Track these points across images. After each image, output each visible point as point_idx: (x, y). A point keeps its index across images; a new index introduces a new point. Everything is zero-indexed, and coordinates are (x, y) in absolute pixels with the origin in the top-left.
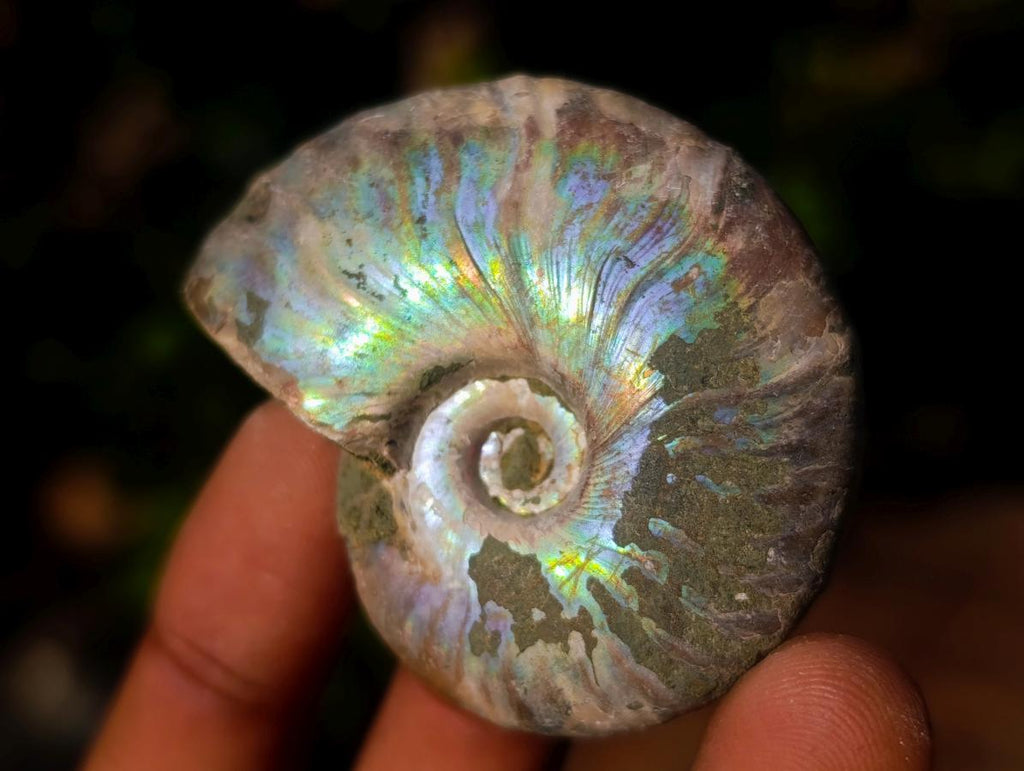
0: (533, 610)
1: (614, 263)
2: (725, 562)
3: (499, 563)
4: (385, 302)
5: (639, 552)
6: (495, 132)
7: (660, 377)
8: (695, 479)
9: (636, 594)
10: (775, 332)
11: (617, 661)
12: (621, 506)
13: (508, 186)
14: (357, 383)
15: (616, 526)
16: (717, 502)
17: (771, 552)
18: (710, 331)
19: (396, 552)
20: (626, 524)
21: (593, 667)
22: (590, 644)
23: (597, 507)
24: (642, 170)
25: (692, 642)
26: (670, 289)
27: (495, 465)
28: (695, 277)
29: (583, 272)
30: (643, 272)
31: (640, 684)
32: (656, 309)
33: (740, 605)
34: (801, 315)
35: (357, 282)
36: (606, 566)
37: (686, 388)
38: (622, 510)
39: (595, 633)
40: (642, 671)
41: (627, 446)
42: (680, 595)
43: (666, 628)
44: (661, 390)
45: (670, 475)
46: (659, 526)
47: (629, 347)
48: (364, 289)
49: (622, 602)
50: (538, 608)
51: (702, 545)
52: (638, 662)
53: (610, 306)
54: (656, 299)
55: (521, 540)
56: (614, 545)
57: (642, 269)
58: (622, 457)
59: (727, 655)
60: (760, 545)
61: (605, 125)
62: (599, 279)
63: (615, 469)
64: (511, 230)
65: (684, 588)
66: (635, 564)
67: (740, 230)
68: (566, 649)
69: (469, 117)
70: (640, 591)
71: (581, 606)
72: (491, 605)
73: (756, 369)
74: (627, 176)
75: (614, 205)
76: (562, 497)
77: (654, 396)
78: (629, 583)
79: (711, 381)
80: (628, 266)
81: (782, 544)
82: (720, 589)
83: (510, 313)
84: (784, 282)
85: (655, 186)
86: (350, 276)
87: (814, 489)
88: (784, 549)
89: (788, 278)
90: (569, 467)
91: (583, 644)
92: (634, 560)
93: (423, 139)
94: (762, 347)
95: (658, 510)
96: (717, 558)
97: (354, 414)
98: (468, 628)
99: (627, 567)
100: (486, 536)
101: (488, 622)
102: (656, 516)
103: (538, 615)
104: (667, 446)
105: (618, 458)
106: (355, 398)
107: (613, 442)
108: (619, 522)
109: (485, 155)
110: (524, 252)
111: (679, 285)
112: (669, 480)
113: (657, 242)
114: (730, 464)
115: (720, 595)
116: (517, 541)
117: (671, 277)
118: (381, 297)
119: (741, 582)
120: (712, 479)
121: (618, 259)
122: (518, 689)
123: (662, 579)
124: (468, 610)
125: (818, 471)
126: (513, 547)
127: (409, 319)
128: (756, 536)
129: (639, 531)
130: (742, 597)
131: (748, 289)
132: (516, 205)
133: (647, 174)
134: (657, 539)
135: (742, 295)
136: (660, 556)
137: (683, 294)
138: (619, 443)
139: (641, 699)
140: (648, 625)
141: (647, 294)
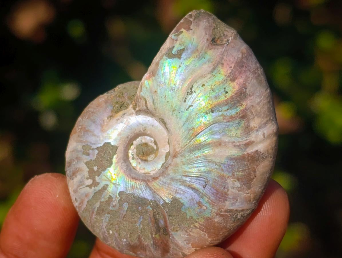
0: (97, 167)
1: (204, 181)
2: (119, 227)
3: (109, 153)
4: (184, 103)
5: (118, 200)
6: (248, 130)
7: (170, 201)
8: (141, 216)
9: (106, 200)
10: (190, 235)
11: (87, 195)
12: (130, 193)
13: (227, 141)
14: (156, 97)
15: (124, 192)
16: (135, 223)
17: (125, 240)
18: (186, 215)
19: (110, 114)
20: (125, 195)
21: (84, 188)
22: (90, 186)
23: (129, 185)
24: (238, 184)
25: (95, 218)
26: (198, 201)
27: (144, 141)
28: (203, 208)
29: (200, 172)
30: (202, 191)
31: (82, 202)
32: (191, 197)
33: (108, 232)
34: (197, 242)
35: (189, 92)
36: (112, 190)
37: (167, 210)
38: (129, 193)
39: (93, 188)
40: (85, 203)
41: (148, 193)
42: (107, 214)
43: (98, 210)
44: (166, 202)
45: (141, 208)
46: (126, 206)
47: (178, 190)
48: (187, 95)
49: (103, 196)
50: (97, 168)
51: (123, 220)
52: (87, 202)
53: (190, 182)
54: (194, 197)
55: (117, 159)
56: (118, 192)
57: (203, 191)
58: (145, 191)
59: (95, 228)
60: (126, 237)
61: (254, 168)
62: (198, 177)
63: (141, 189)
64: (211, 145)
65: (109, 215)
66: (114, 199)
67: (221, 219)
68: (88, 179)
69: (253, 118)
70: (107, 201)
71: (100, 183)
72: (96, 152)
73: (177, 231)
74: (235, 180)
75: (223, 178)
76: (135, 168)
77: (164, 200)
78: (108, 198)
79: (170, 218)
80: (204, 186)
81: (128, 243)
82: (111, 226)
83: (185, 148)
84: (207, 235)
85: (233, 190)
86: (191, 89)
87: (146, 251)
88: (127, 243)
89: (209, 236)
90: (144, 169)
91: (90, 184)
92: (115, 199)
93: (243, 103)
94: (184, 232)
95: (130, 205)
96: (120, 224)
97: (146, 98)
98: (89, 144)
99: (113, 197)
100: (118, 146)
101: (92, 151)
102: (129, 204)
103: (95, 168)
104: (149, 206)
105: (144, 190)
106: (151, 98)
107: (149, 188)
108: (125, 193)
109: (238, 129)
110: (204, 150)
111: (199, 204)
112: (139, 208)
113: (213, 194)
114: (147, 226)
115: (110, 226)
116: (117, 158)
117: (202, 201)
118: (185, 101)
119: (115, 232)
120: (142, 221)
121: (206, 182)
122: (74, 162)
123: (111, 208)
124: (94, 144)
125: (151, 251)
126: (115, 156)
127: (179, 113)
128: (128, 235)
129: (123, 200)
130: (111, 232)
131: (202, 225)
132: (220, 145)
133: (236, 186)
134: (122, 205)
135: (199, 223)
136: (117, 207)
137: (196, 205)
138: (149, 190)
139: (79, 202)
140: (97, 205)
141: (195, 194)
